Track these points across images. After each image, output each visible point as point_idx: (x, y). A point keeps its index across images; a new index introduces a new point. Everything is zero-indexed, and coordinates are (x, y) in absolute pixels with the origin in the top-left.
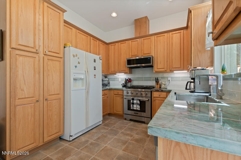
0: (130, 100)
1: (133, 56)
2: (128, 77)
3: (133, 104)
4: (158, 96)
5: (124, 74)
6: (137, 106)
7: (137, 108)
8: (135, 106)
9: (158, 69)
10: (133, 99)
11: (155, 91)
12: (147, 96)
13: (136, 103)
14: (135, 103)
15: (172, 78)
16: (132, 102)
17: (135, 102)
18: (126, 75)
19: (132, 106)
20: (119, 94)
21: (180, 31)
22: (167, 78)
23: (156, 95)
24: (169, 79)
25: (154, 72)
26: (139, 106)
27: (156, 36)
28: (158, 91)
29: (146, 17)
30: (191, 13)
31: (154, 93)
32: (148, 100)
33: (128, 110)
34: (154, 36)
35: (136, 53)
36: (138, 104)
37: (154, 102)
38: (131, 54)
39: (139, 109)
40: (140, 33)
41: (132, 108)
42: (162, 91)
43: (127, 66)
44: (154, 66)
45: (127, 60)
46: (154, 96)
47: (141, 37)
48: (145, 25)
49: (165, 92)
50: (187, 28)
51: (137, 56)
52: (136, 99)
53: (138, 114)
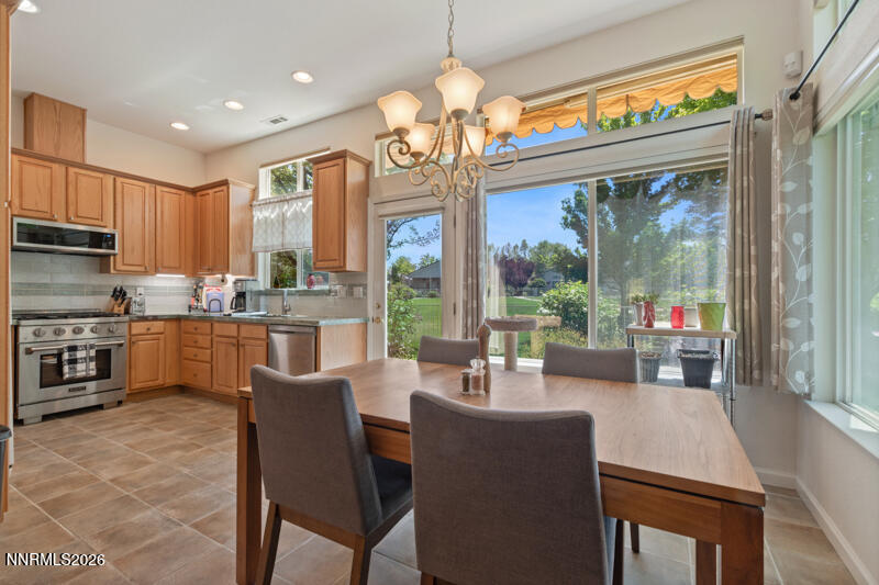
0: (61, 354)
1: (27, 213)
3: (73, 361)
4: (144, 331)
6: (87, 366)
7: (87, 369)
8: (81, 367)
9: (124, 264)
11: (136, 319)
13: (85, 358)
14: (81, 358)
15: (146, 288)
16: (70, 356)
17: (80, 354)
19: (70, 368)
21: (179, 192)
22: (135, 288)
23: (138, 328)
24: (140, 290)
25: (112, 271)
26: (93, 365)
27: (119, 180)
28: (144, 319)
29: (83, 112)
30: (228, 188)
31: (133, 324)
32: (121, 345)
33: (42, 386)
34: (112, 177)
35: (45, 208)
36: (91, 359)
37: (133, 348)
38: (21, 205)
39: (93, 373)
40: (57, 148)
41: (67, 376)
42: (155, 318)
43: (16, 243)
44: (112, 258)
45: (19, 224)
46: (134, 332)
47: (68, 164)
48: (79, 132)
49: (161, 320)
50: (194, 191)
51: (48, 216)
52: (85, 346)
53: (84, 388)
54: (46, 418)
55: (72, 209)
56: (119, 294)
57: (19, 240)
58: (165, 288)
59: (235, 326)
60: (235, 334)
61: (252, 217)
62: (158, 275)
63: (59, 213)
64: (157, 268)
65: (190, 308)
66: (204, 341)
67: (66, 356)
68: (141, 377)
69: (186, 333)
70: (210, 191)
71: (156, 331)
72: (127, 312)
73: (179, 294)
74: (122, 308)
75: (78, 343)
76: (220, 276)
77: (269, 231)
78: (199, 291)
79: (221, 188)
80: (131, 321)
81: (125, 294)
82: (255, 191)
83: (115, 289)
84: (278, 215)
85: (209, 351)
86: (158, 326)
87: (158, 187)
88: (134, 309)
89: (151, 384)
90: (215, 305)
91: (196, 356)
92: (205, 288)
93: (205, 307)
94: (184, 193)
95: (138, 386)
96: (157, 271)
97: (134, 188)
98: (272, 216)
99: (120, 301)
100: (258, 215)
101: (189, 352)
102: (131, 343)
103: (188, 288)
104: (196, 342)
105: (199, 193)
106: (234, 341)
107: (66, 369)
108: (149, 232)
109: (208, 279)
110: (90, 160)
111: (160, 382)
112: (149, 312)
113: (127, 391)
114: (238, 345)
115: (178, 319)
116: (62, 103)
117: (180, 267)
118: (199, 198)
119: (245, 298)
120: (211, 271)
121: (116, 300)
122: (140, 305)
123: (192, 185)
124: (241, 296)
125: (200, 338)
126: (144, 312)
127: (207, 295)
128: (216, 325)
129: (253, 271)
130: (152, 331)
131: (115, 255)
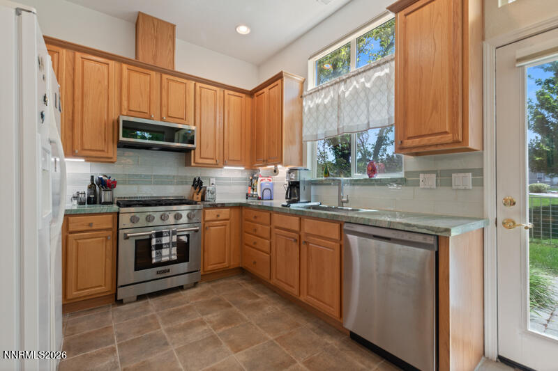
0: (150, 239)
1: (132, 113)
2: (104, 173)
3: (159, 247)
4: (214, 217)
5: (83, 160)
6: (170, 251)
7: (170, 255)
8: (165, 252)
9: (201, 158)
10: (159, 235)
11: (209, 206)
12: (194, 220)
13: (169, 244)
14: (165, 244)
15: (217, 178)
16: (157, 241)
17: (165, 240)
18: (89, 163)
19: (157, 253)
20: (94, 227)
21: (241, 95)
22: (209, 178)
23: (210, 214)
24: (213, 181)
25: (193, 164)
26: (174, 250)
27: (199, 85)
28: (215, 206)
29: (173, 26)
30: (282, 81)
31: (207, 211)
32: (197, 231)
33: (136, 269)
34: (194, 82)
35: (145, 109)
36: (173, 245)
37: (207, 233)
38: (128, 107)
39: (174, 257)
40: (155, 57)
41: (154, 261)
42: (223, 206)
43: (121, 138)
44: (193, 152)
45: (124, 121)
46: (207, 218)
47: (162, 71)
48: (170, 43)
49: (227, 207)
50: (251, 94)
51: (147, 116)
52: (169, 232)
53: (168, 271)
54: (140, 298)
55: (164, 109)
56: (198, 184)
57: (123, 136)
58: (229, 179)
59: (297, 219)
60: (297, 228)
61: (302, 107)
62: (225, 168)
63: (155, 113)
64: (224, 162)
65: (247, 196)
66: (263, 230)
67: (154, 242)
68: (213, 260)
69: (247, 220)
70: (266, 90)
71: (224, 218)
72: (203, 199)
73: (241, 184)
74: (200, 196)
75: (164, 230)
76: (273, 167)
77: (321, 118)
78: (254, 181)
79: (275, 83)
80: (205, 208)
81: (202, 183)
82: (304, 84)
83: (195, 179)
84: (333, 99)
85: (268, 242)
86: (225, 213)
87: (226, 91)
88: (208, 196)
89: (219, 266)
90: (267, 194)
91: (255, 243)
92: (260, 179)
93: (260, 196)
94: (244, 95)
95: (210, 268)
96: (225, 164)
97: (208, 92)
98: (326, 101)
99: (198, 190)
100: (308, 104)
101: (250, 238)
102: (205, 229)
103: (245, 179)
104: (255, 230)
105: (255, 95)
106: (296, 236)
107: (154, 253)
108: (219, 129)
109: (262, 170)
110: (178, 69)
111: (226, 264)
112: (219, 200)
113: (201, 272)
114: (299, 241)
115: (240, 206)
116: (158, 20)
117: (241, 160)
118: (256, 98)
119: (298, 188)
120: (266, 163)
121: (195, 189)
122: (212, 194)
123: (250, 89)
124: (294, 186)
125: (259, 227)
126: (214, 199)
127: (261, 185)
128: (275, 216)
129: (302, 160)
130: (221, 217)
131: (194, 149)
